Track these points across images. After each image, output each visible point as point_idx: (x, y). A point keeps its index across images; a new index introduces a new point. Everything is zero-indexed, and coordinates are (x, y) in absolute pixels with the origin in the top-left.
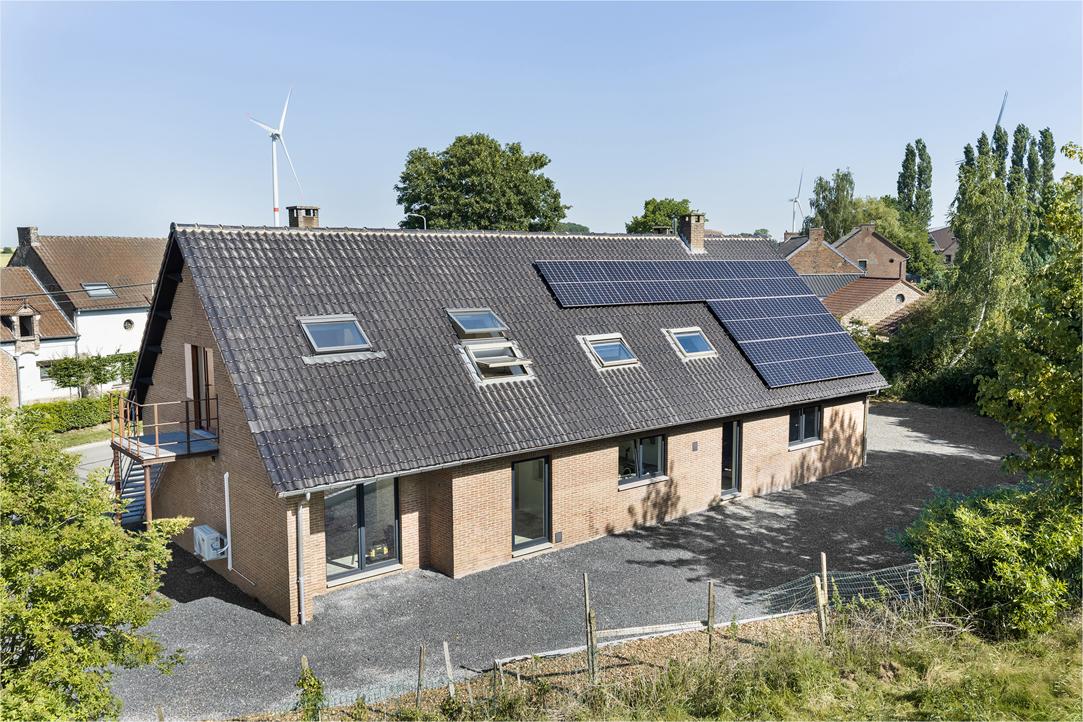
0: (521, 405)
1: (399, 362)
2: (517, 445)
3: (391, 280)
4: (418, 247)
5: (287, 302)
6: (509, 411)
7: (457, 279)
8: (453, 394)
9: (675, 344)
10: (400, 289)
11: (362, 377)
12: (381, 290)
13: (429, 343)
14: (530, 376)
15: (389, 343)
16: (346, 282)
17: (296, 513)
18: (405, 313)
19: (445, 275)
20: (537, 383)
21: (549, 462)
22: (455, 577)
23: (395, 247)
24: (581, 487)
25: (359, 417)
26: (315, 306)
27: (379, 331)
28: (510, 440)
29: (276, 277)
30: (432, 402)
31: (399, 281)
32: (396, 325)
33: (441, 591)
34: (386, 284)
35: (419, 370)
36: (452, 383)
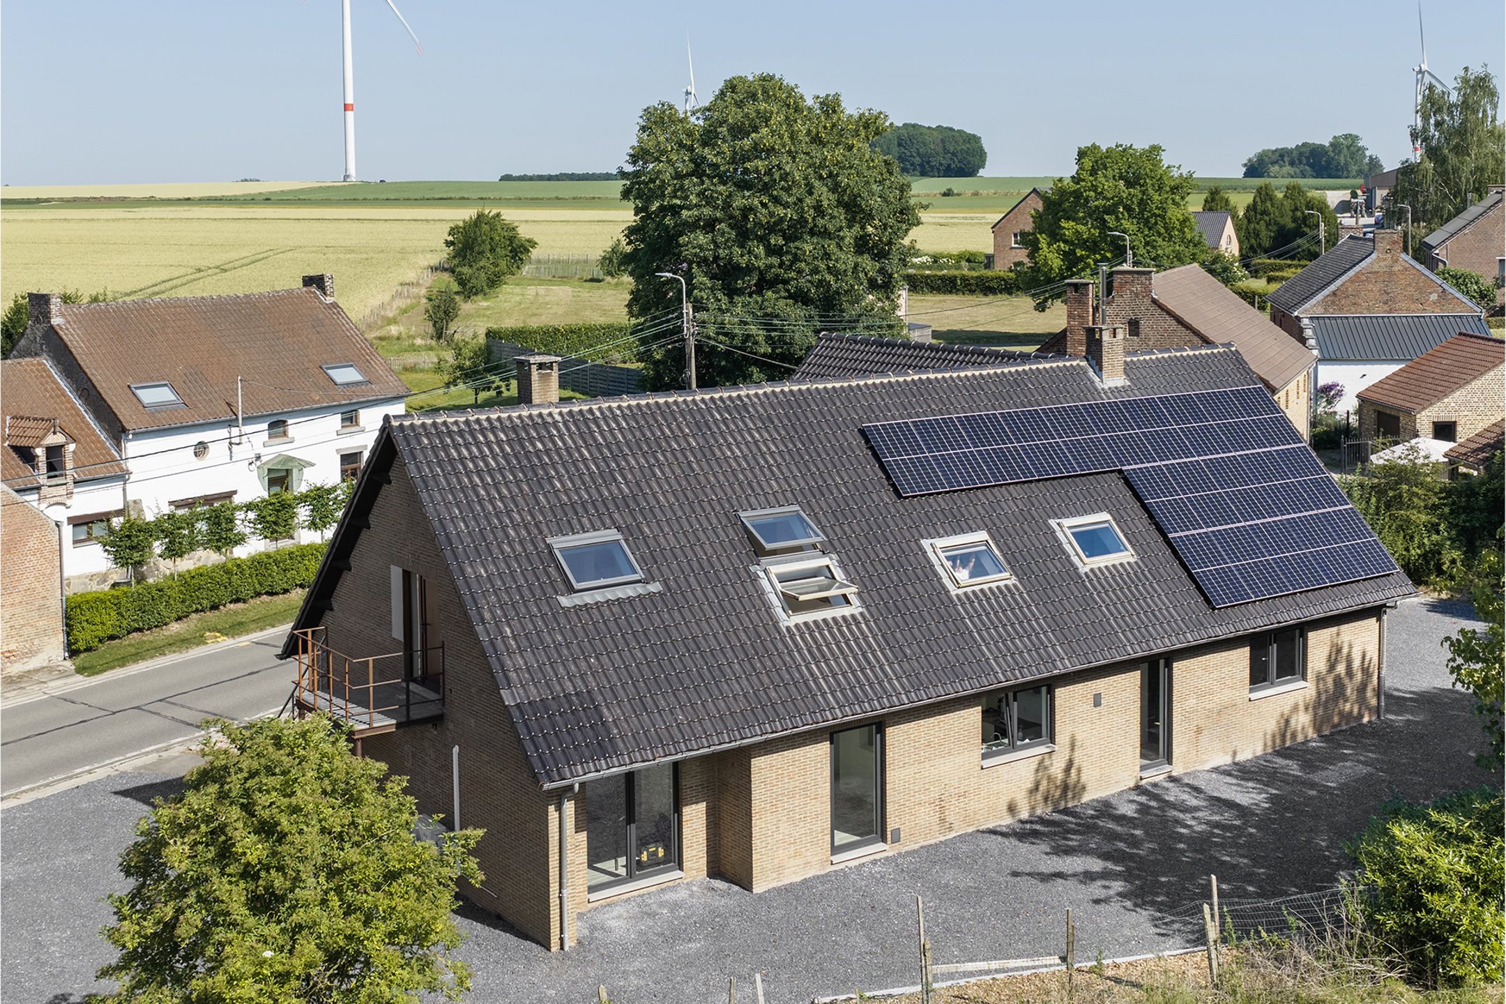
0: (842, 652)
1: (680, 597)
2: (837, 711)
3: (664, 474)
4: (698, 417)
5: (534, 519)
6: (826, 661)
7: (752, 463)
8: (750, 640)
9: (1070, 543)
10: (676, 486)
11: (633, 620)
12: (651, 489)
13: (718, 566)
14: (855, 608)
15: (664, 568)
16: (605, 482)
17: (559, 809)
18: (684, 521)
19: (736, 458)
20: (864, 617)
21: (881, 730)
22: (755, 891)
23: (666, 421)
24: (927, 765)
25: (632, 679)
26: (569, 521)
27: (651, 552)
28: (828, 704)
29: (518, 482)
30: (723, 652)
31: (674, 473)
32: (673, 542)
33: (737, 910)
34: (657, 480)
35: (706, 607)
36: (749, 623)
